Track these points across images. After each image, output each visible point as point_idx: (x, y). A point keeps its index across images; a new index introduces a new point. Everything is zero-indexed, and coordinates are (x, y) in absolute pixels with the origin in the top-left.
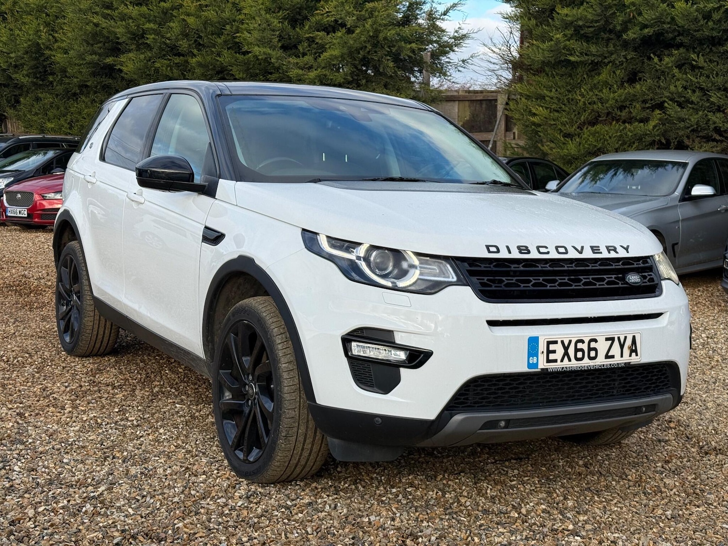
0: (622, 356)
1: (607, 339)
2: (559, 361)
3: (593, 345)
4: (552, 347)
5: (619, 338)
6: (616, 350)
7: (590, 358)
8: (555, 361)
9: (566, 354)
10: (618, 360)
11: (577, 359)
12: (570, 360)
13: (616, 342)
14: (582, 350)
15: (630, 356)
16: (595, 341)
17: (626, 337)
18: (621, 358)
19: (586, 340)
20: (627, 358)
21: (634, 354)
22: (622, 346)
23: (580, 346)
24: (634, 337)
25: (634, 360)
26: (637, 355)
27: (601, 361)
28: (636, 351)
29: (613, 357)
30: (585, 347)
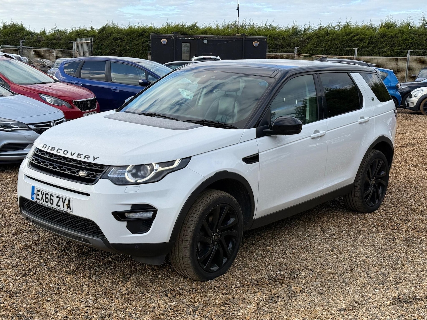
0: (63, 207)
1: (57, 197)
2: (40, 200)
3: (52, 197)
4: (39, 193)
5: (62, 198)
6: (61, 203)
7: (51, 204)
8: (39, 199)
9: (42, 198)
10: (61, 208)
11: (46, 202)
12: (44, 201)
13: (61, 199)
14: (47, 198)
15: (67, 209)
16: (53, 196)
17: (65, 199)
18: (63, 208)
19: (49, 194)
20: (65, 209)
21: (69, 209)
22: (64, 203)
23: (47, 196)
24: (69, 200)
25: (69, 211)
26: (70, 210)
27: (54, 206)
28: (70, 207)
29: (59, 206)
30: (48, 197)
